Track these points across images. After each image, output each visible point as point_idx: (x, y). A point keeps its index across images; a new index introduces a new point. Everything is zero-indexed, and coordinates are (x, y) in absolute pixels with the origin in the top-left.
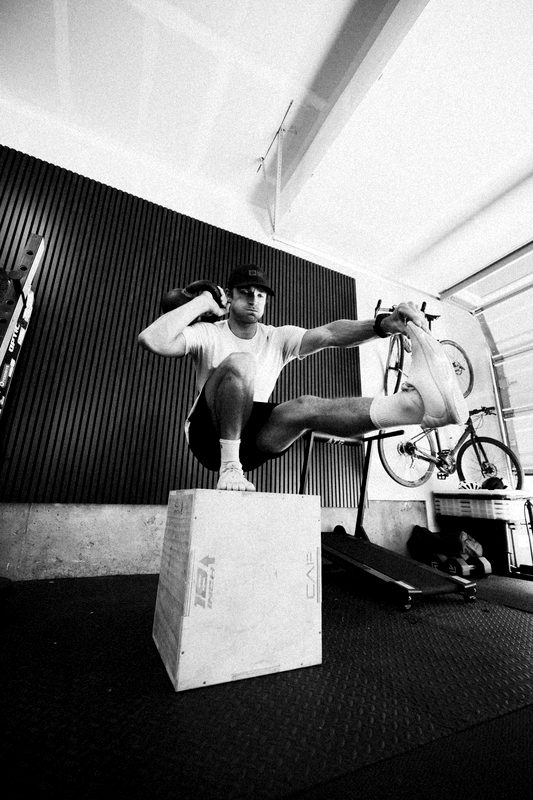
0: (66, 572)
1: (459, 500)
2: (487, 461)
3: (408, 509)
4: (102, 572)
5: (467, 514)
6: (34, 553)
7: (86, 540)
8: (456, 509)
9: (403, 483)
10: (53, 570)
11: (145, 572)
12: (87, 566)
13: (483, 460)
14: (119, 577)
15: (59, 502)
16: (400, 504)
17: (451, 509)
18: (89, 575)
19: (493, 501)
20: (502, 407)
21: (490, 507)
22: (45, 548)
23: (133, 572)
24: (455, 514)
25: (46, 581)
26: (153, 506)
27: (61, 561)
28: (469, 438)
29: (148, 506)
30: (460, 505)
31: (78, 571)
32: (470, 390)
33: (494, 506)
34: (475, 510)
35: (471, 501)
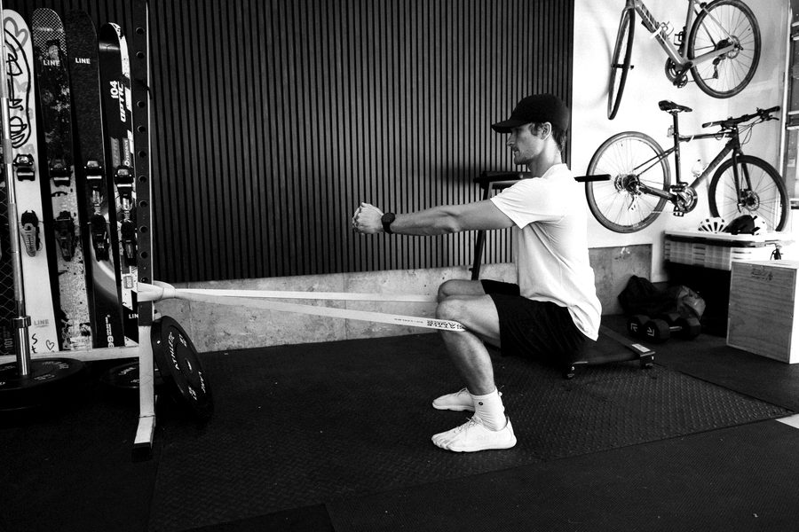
0: (236, 344)
1: (694, 245)
2: (750, 188)
3: (626, 256)
4: (269, 343)
5: (700, 262)
6: (203, 327)
7: (248, 315)
8: (689, 256)
9: (616, 228)
10: (224, 342)
11: (311, 341)
12: (254, 337)
13: (744, 186)
14: (286, 346)
15: (213, 279)
16: (615, 251)
17: (683, 255)
18: (257, 346)
19: (732, 249)
20: (790, 108)
21: (728, 256)
22: (211, 323)
23: (300, 341)
24: (686, 263)
25: (220, 353)
26: (308, 276)
27: (229, 335)
28: (729, 156)
29: (303, 277)
30: (694, 250)
31: (247, 343)
32: (748, 79)
33: (732, 255)
34: (710, 258)
35: (707, 247)
